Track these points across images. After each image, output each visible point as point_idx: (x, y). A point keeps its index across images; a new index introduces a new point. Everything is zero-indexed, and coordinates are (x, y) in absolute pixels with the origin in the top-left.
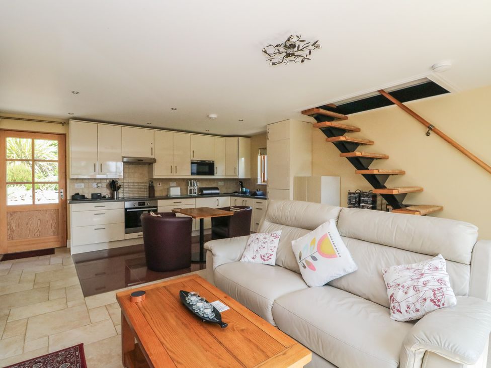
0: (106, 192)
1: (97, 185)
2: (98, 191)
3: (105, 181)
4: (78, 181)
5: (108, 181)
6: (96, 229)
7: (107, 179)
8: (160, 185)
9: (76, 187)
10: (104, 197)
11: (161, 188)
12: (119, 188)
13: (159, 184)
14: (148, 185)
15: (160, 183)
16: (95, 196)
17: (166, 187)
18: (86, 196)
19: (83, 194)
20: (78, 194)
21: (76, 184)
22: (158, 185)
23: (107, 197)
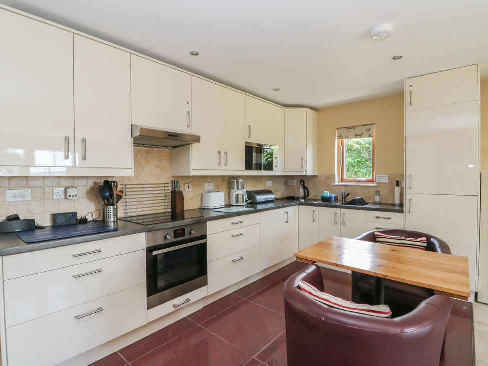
0: (87, 209)
1: (66, 192)
2: (66, 208)
3: (84, 182)
4: (13, 183)
5: (91, 183)
6: (78, 318)
7: (87, 178)
8: (191, 189)
9: (9, 199)
10: (84, 221)
11: (193, 194)
12: (119, 198)
13: (189, 187)
14: (170, 189)
15: (191, 185)
16: (62, 221)
17: (199, 192)
18: (38, 222)
19: (30, 218)
20: (16, 218)
21: (10, 193)
22: (187, 190)
23: (90, 218)
